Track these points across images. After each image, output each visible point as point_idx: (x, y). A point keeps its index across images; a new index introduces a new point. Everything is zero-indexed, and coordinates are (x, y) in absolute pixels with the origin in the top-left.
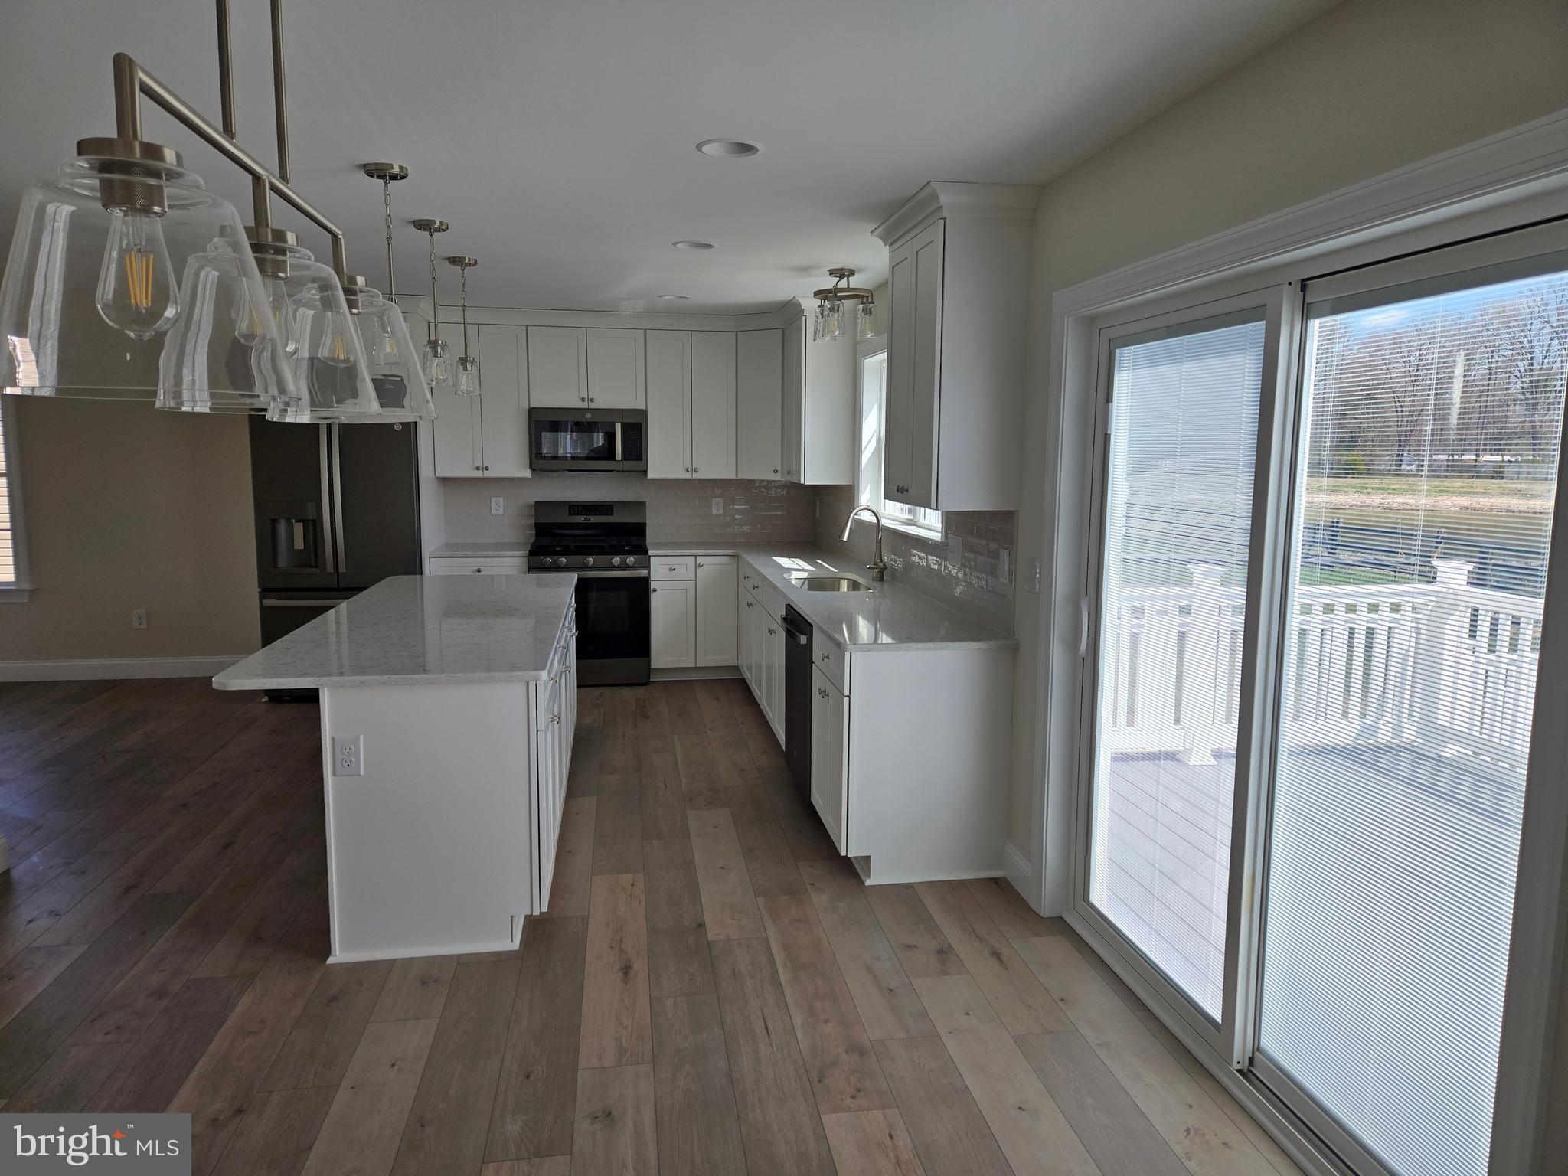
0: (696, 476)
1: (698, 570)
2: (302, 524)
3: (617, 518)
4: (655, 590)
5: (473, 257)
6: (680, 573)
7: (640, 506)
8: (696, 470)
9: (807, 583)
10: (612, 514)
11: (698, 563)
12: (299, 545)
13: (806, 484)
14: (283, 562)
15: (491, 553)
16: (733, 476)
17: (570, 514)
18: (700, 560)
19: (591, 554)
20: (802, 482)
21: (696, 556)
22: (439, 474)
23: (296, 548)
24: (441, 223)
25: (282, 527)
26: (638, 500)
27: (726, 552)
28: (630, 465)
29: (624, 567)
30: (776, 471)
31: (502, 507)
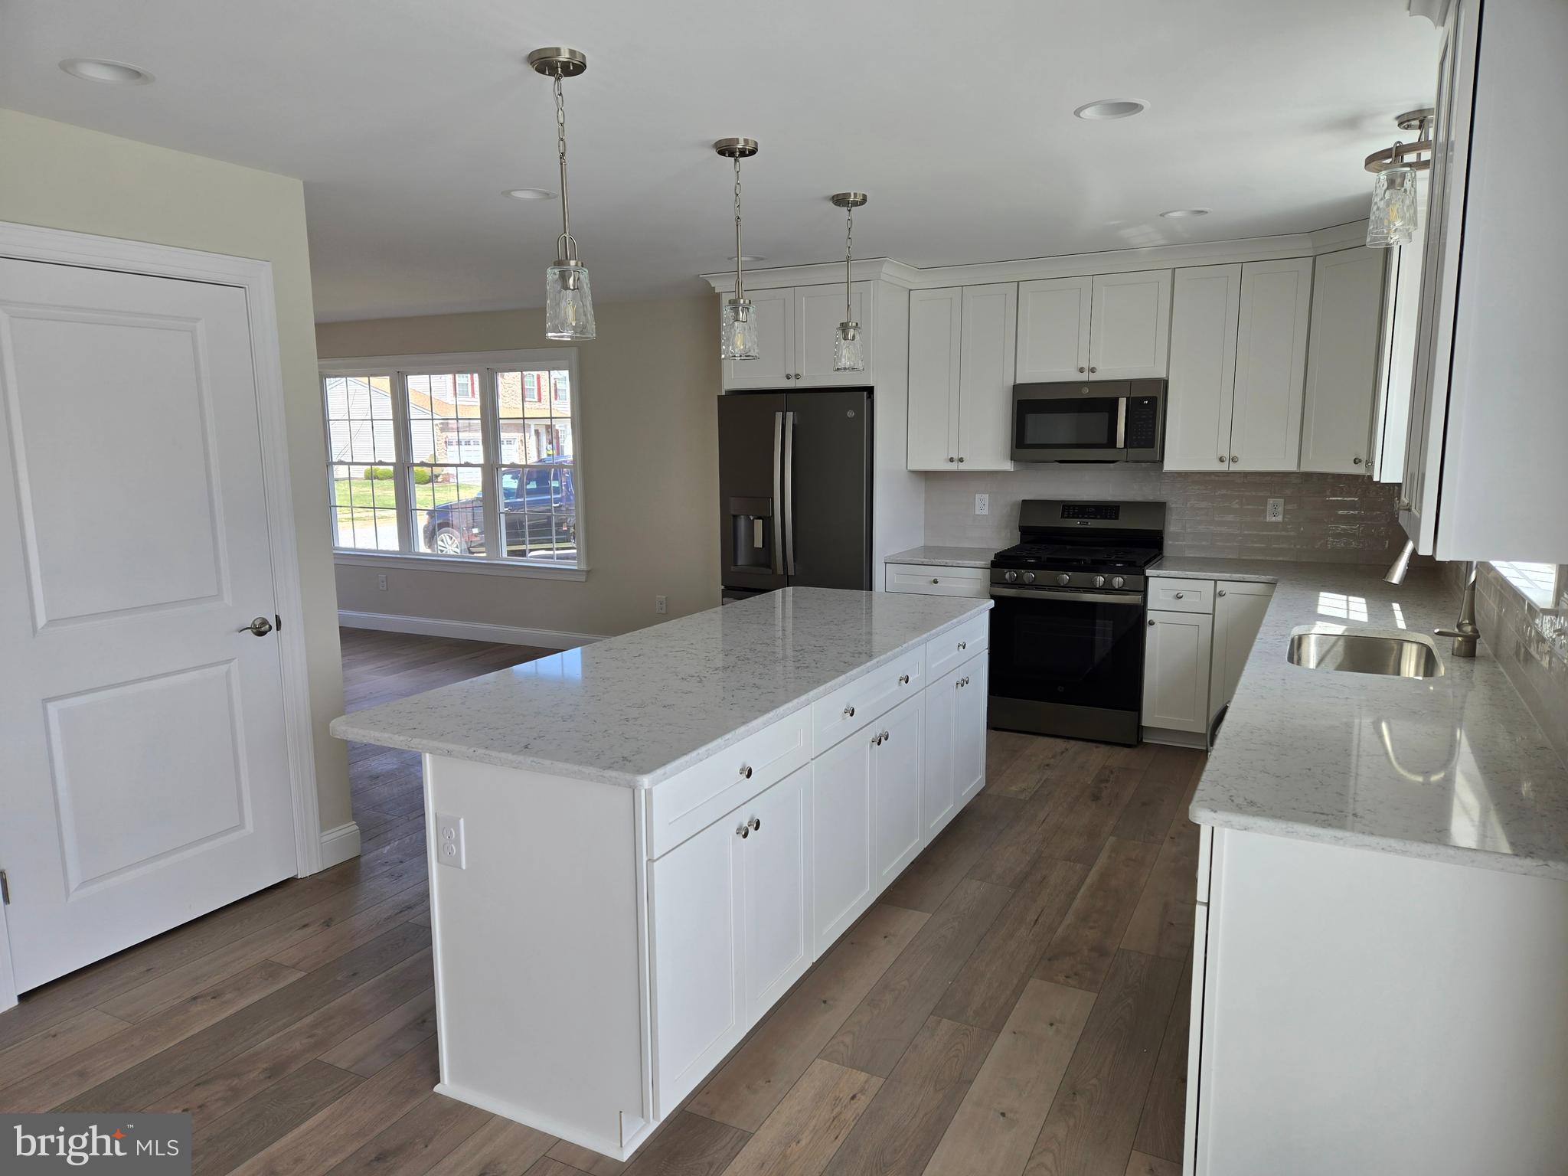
0: (1234, 468)
1: (1218, 599)
2: (761, 521)
3: (1123, 523)
4: (1152, 623)
5: (860, 192)
6: (1189, 602)
7: (1158, 508)
8: (1234, 460)
9: (1341, 643)
10: (1117, 518)
11: (1218, 591)
12: (758, 543)
13: (1378, 481)
14: (742, 561)
15: (949, 562)
16: (1293, 468)
17: (1063, 517)
18: (1222, 586)
19: (1066, 569)
20: (1376, 478)
21: (1216, 581)
22: (911, 467)
23: (755, 546)
24: (746, 141)
25: (742, 523)
26: (1157, 501)
27: (1263, 578)
28: (1137, 452)
29: (1108, 589)
31: (987, 507)
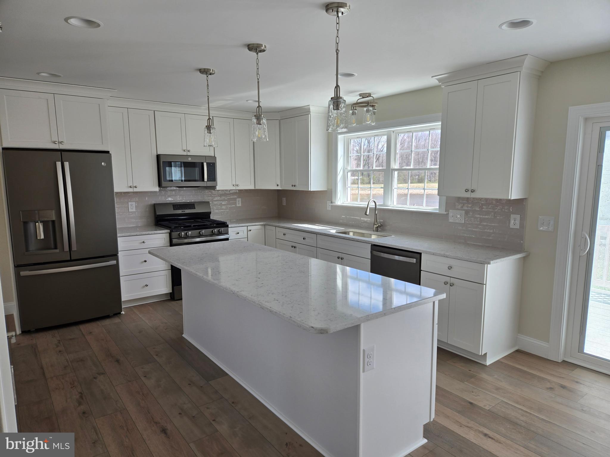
0: (238, 188)
1: (248, 233)
3: (198, 210)
6: (241, 235)
8: (237, 185)
10: (195, 208)
12: (41, 237)
13: (311, 190)
14: (32, 248)
16: (252, 188)
17: (174, 210)
18: (249, 228)
21: (247, 226)
23: (38, 238)
25: (31, 226)
26: (208, 201)
27: (261, 223)
28: (210, 184)
30: (278, 185)
31: (135, 208)
